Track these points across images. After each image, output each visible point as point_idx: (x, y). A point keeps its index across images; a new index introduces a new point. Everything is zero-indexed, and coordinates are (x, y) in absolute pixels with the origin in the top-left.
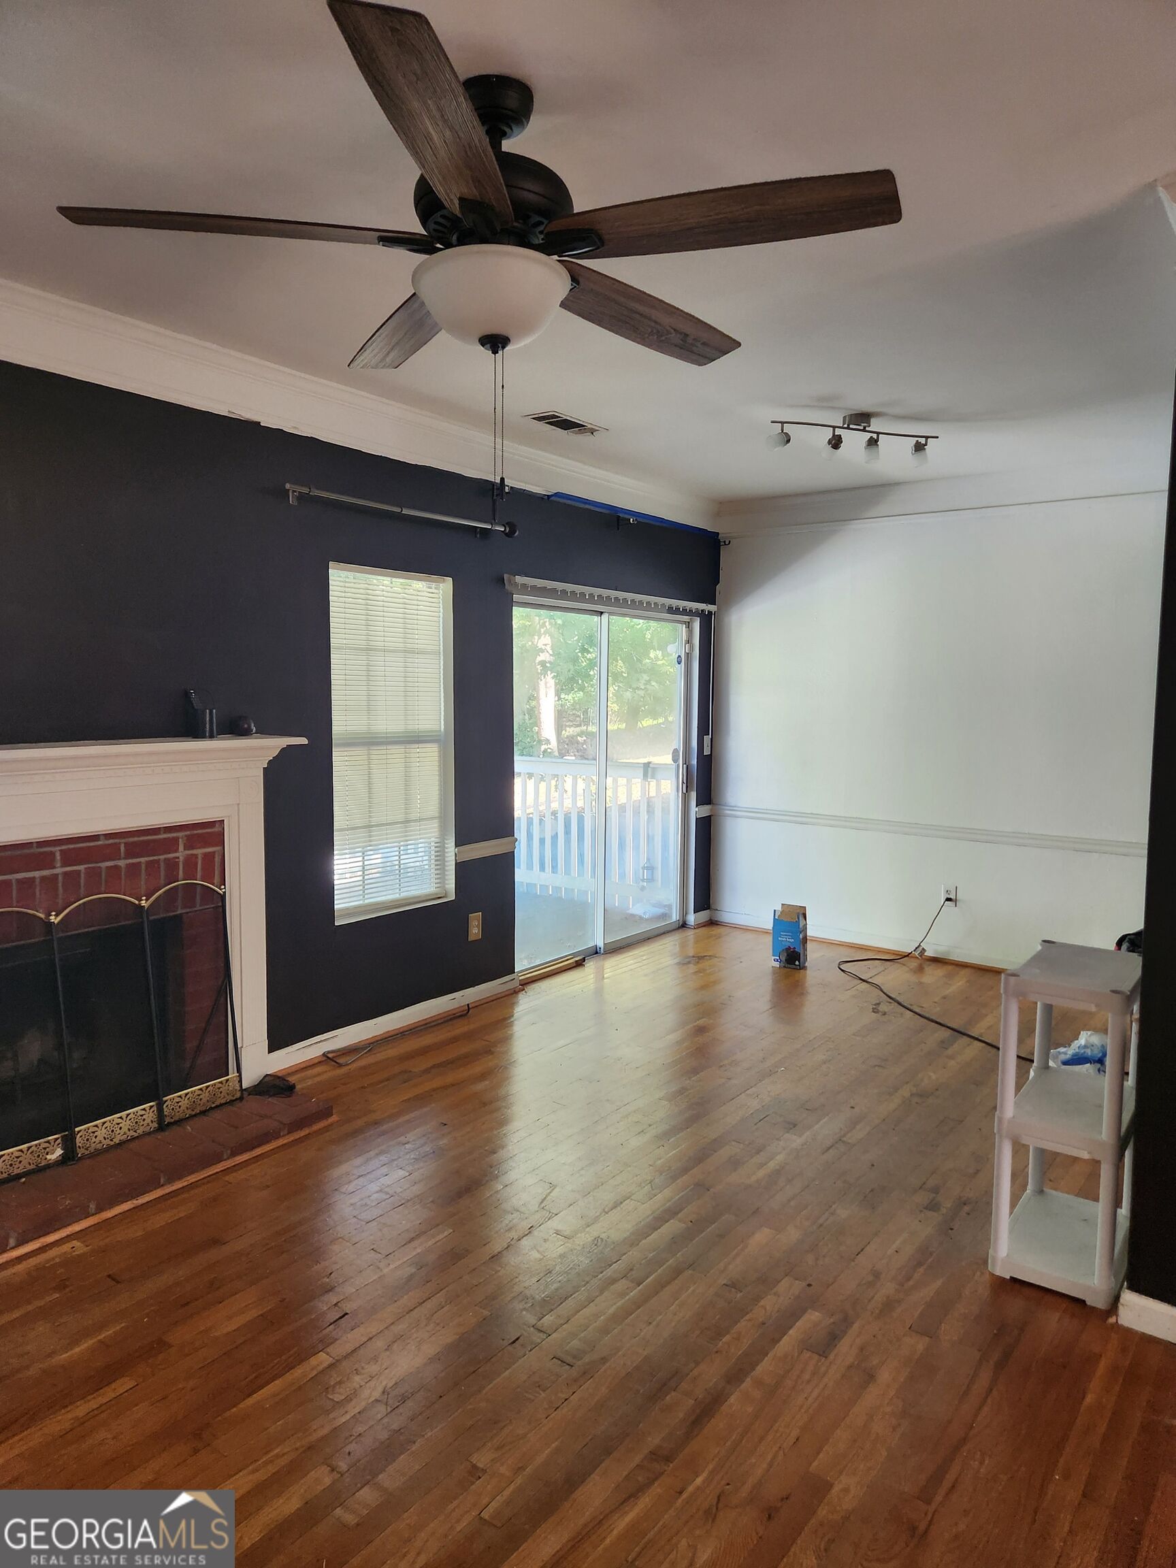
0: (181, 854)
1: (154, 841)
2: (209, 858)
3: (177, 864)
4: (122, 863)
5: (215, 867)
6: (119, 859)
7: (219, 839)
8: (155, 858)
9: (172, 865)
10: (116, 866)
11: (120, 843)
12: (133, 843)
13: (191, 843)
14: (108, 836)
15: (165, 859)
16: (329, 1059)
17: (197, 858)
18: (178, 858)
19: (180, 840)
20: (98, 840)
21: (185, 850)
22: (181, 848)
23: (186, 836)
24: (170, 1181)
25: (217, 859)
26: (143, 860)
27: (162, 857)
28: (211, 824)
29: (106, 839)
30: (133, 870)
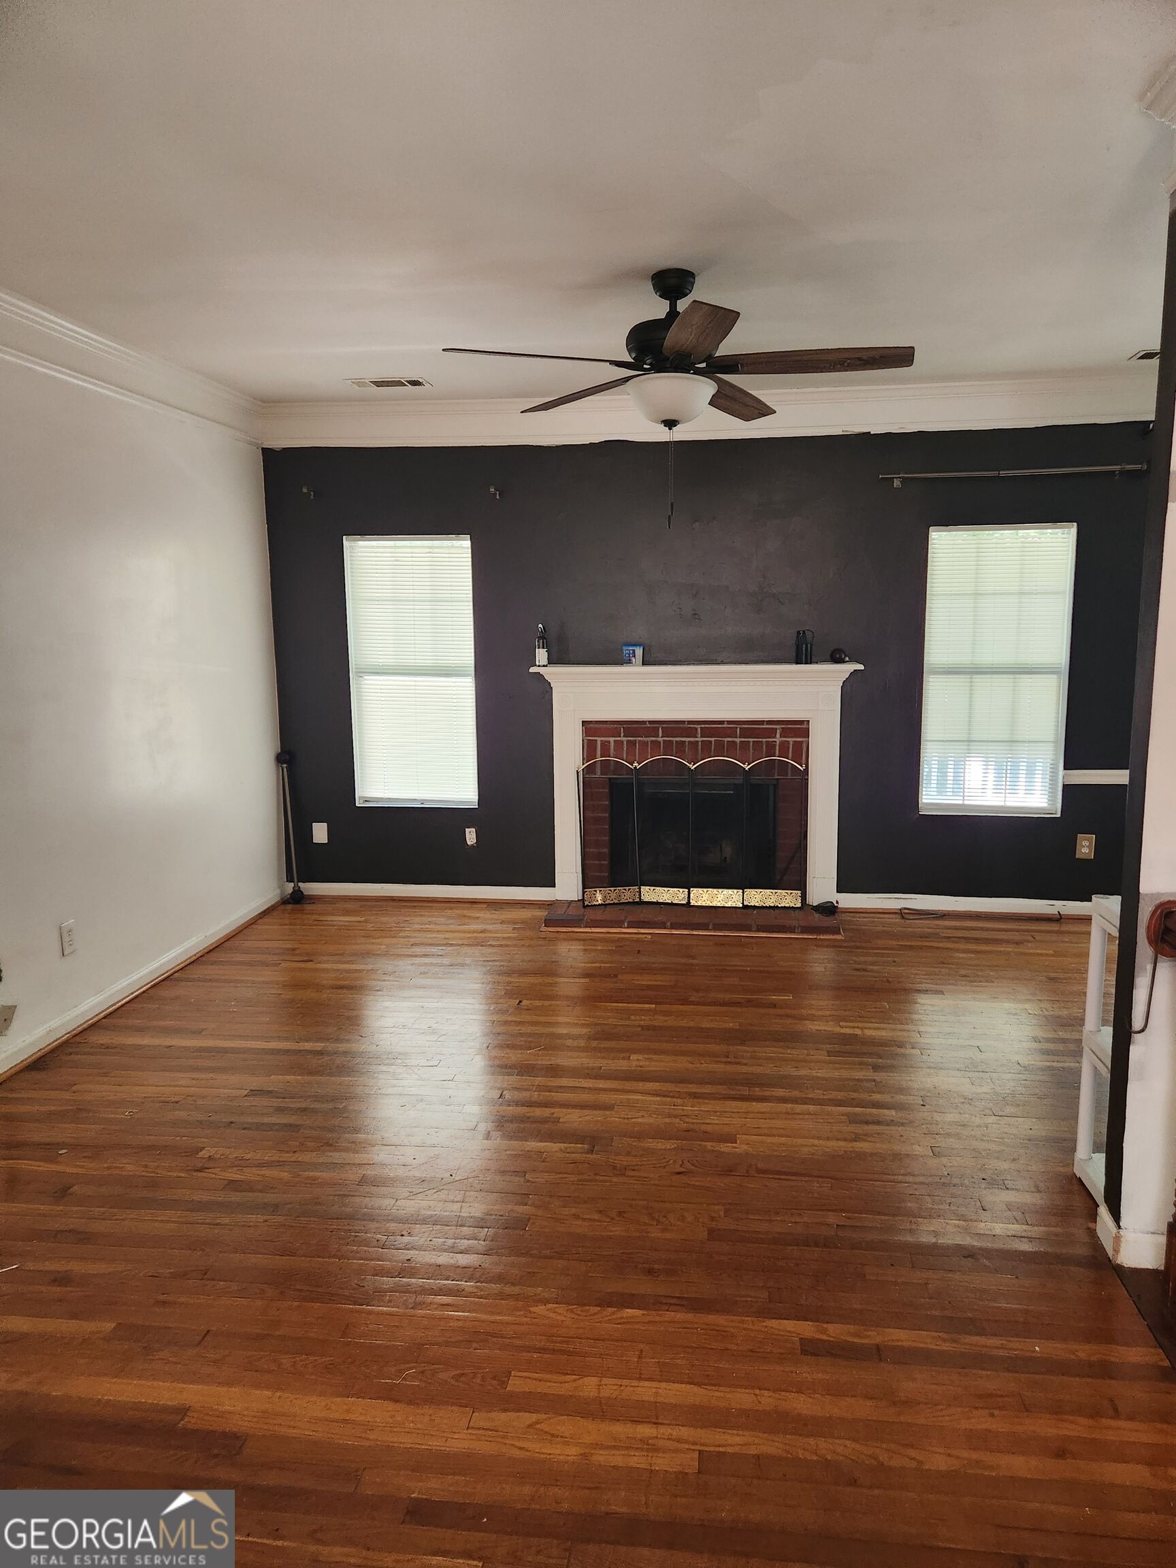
0: (778, 739)
1: (759, 728)
2: (798, 746)
3: (775, 745)
4: (738, 740)
5: (801, 752)
6: (736, 737)
7: (806, 733)
8: (760, 740)
9: (771, 748)
10: (733, 741)
11: (737, 728)
12: (744, 728)
13: (785, 733)
14: (729, 722)
15: (767, 741)
16: (902, 913)
17: (789, 744)
18: (776, 742)
19: (778, 731)
20: (723, 724)
21: (781, 737)
22: (778, 735)
23: (782, 728)
24: (715, 929)
25: (804, 745)
26: (751, 740)
27: (765, 740)
28: (801, 722)
29: (728, 724)
30: (745, 745)
